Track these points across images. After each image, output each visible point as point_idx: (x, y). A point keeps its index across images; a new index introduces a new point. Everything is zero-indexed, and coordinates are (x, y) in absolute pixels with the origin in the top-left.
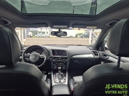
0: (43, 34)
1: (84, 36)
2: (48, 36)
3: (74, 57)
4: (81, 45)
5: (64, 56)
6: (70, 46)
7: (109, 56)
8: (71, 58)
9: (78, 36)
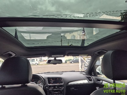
0: (33, 62)
1: (73, 61)
2: (38, 63)
3: (70, 83)
4: (74, 71)
5: (60, 83)
6: (64, 73)
7: (103, 80)
8: (67, 85)
9: (68, 62)
